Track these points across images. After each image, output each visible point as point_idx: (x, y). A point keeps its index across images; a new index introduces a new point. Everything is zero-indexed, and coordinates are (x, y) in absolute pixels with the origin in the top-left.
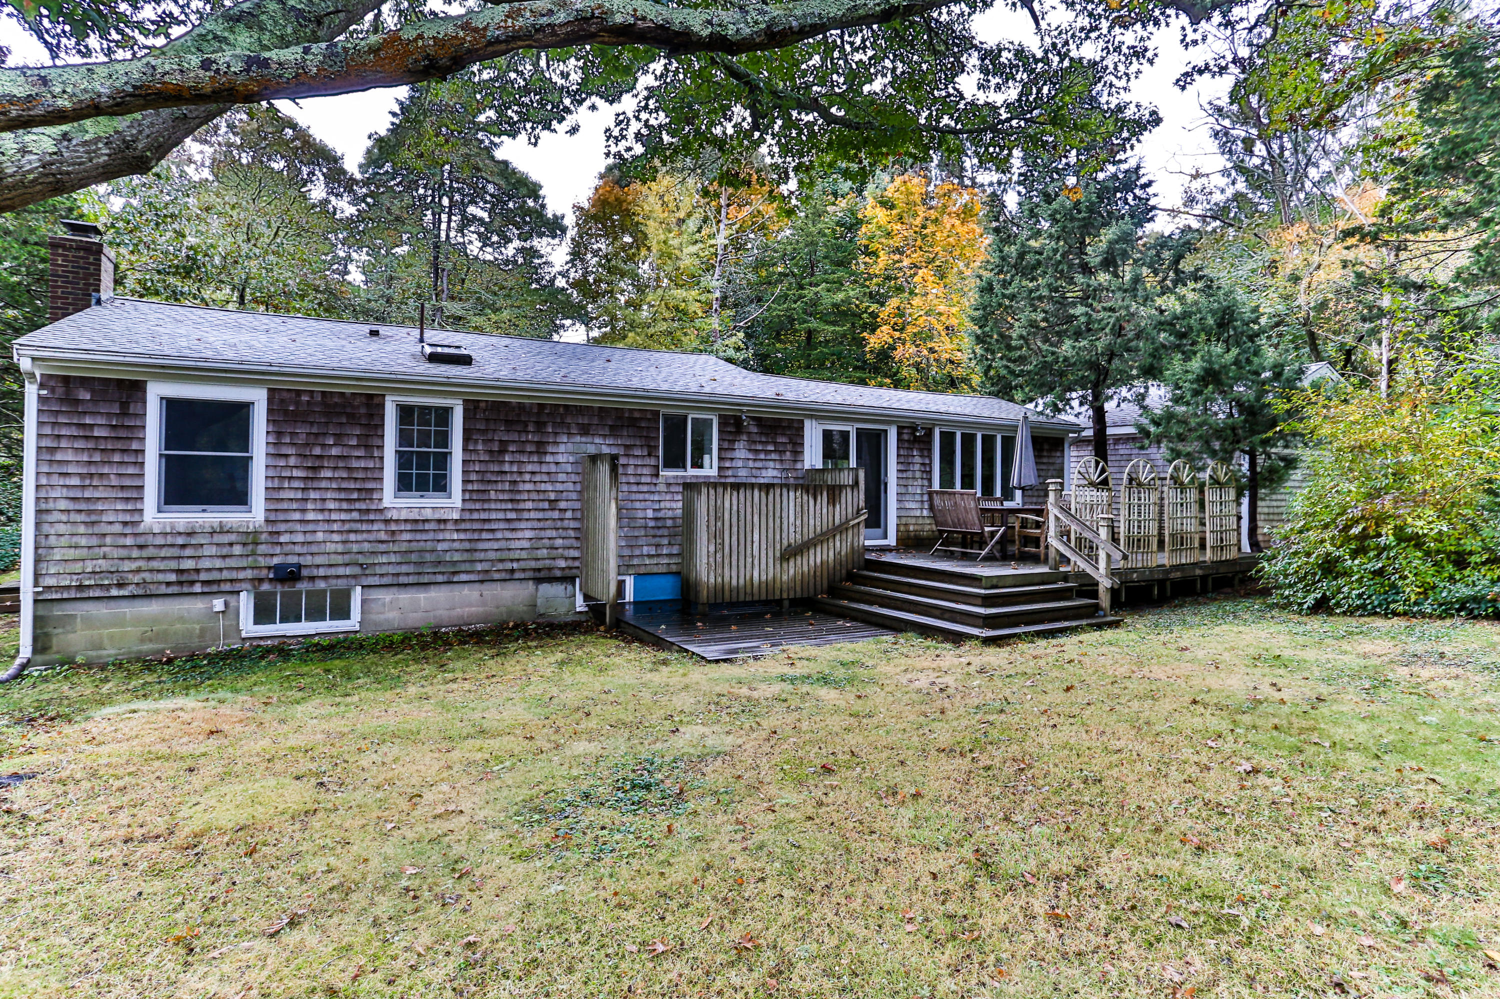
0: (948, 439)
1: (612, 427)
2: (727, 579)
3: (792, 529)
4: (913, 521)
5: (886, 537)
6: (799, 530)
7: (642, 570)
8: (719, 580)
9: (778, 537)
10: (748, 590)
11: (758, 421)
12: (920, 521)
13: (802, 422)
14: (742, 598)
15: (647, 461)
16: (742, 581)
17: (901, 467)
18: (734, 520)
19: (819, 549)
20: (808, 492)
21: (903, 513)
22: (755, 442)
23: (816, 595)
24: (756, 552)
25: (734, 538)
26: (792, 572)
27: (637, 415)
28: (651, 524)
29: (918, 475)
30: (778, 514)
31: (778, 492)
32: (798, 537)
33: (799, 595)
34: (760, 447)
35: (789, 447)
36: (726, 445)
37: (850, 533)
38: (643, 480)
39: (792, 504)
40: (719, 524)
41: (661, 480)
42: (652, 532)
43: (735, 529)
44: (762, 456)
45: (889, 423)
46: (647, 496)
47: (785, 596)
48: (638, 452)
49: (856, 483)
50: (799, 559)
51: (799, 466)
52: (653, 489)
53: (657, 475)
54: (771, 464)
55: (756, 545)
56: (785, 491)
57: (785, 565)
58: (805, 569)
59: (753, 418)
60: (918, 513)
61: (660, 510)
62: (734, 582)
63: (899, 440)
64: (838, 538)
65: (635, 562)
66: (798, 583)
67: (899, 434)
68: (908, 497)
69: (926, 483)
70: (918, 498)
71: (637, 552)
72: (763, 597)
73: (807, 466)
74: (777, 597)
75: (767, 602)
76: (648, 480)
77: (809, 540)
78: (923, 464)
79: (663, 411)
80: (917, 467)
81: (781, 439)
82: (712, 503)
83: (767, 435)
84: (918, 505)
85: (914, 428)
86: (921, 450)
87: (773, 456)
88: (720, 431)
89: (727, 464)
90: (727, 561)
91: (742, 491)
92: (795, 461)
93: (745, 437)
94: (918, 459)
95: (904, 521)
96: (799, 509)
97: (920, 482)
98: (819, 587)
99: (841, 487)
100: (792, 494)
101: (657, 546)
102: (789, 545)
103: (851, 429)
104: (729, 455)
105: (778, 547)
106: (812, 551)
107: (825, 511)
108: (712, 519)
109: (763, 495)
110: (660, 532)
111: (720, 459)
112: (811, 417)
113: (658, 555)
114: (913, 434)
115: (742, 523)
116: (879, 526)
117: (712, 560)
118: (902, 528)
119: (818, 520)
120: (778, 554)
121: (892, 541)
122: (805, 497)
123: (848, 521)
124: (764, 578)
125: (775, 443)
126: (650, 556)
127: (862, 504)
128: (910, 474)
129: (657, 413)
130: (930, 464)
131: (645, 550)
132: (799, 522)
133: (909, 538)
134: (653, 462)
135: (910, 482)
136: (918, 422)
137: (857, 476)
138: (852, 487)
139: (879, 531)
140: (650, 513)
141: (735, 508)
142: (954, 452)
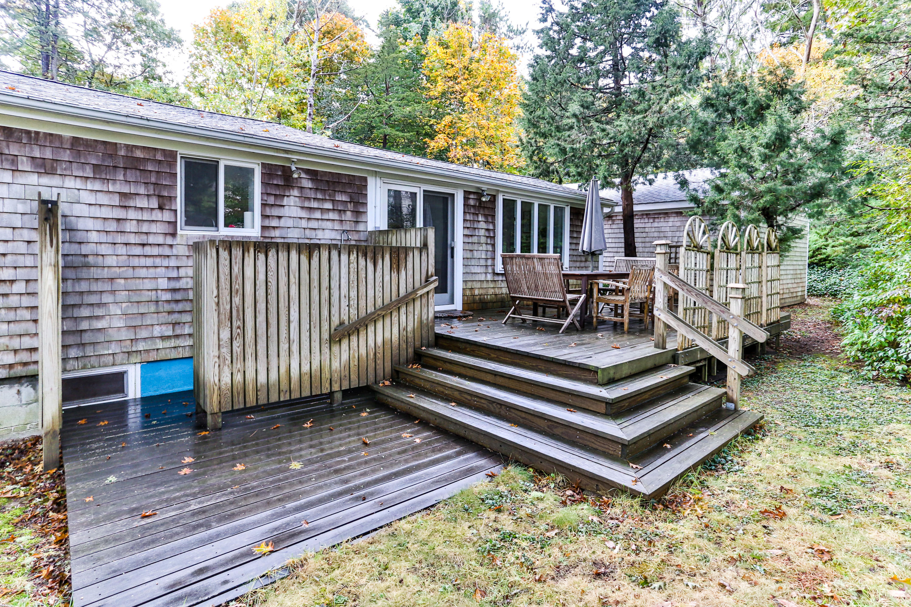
0: (509, 205)
1: (96, 168)
2: (250, 375)
3: (344, 303)
4: (478, 285)
5: (452, 302)
6: (354, 303)
7: (153, 356)
8: (239, 378)
9: (325, 313)
10: (284, 386)
11: (313, 174)
12: (485, 285)
13: (365, 179)
14: (274, 398)
15: (157, 215)
16: (274, 376)
17: (467, 232)
18: (261, 293)
19: (379, 325)
20: (365, 255)
21: (469, 278)
22: (309, 199)
23: (376, 382)
24: (294, 335)
25: (261, 318)
26: (345, 357)
27: (139, 154)
28: (167, 296)
29: (483, 240)
30: (325, 284)
31: (325, 254)
32: (353, 312)
33: (355, 384)
34: (315, 205)
35: (350, 206)
36: (271, 200)
37: (418, 303)
38: (152, 239)
39: (344, 270)
40: (237, 300)
41: (178, 240)
42: (167, 307)
43: (261, 306)
44: (318, 215)
45: (456, 186)
46: (158, 261)
47: (336, 387)
48: (142, 203)
49: (425, 245)
50: (354, 338)
51: (361, 227)
52: (167, 251)
53: (174, 235)
54: (329, 225)
55: (294, 325)
56: (335, 254)
57: (335, 348)
58: (363, 351)
59: (307, 171)
60: (482, 277)
61: (178, 278)
62: (262, 379)
63: (466, 205)
64: (403, 310)
65: (141, 346)
66: (354, 369)
67: (466, 199)
68: (473, 262)
69: (490, 248)
70: (483, 262)
71: (144, 334)
72: (306, 393)
73: (371, 228)
74: (326, 390)
75: (313, 398)
76: (160, 240)
77: (368, 316)
78: (487, 230)
79: (181, 151)
80: (482, 232)
81: (340, 197)
82: (224, 270)
83: (323, 191)
84: (483, 270)
85: (479, 194)
86: (486, 216)
87: (331, 216)
88: (264, 184)
89: (274, 223)
90: (250, 351)
91: (272, 253)
92: (357, 222)
93: (296, 192)
94: (483, 225)
95: (469, 285)
96: (353, 277)
97: (484, 247)
98: (380, 372)
99: (406, 250)
100: (344, 257)
101: (175, 324)
102: (341, 324)
103: (419, 190)
104: (275, 212)
105: (325, 326)
106: (371, 329)
107: (387, 278)
108: (225, 293)
109: (304, 259)
110: (180, 307)
111: (264, 216)
112: (376, 174)
113: (177, 336)
114: (479, 200)
115: (273, 298)
116: (446, 292)
117: (225, 351)
118: (468, 293)
119: (379, 288)
120: (326, 336)
121: (458, 305)
122: (362, 261)
123: (415, 291)
124: (306, 368)
125: (333, 201)
126: (163, 338)
127: (432, 270)
128: (475, 239)
129: (172, 155)
130: (494, 230)
131: (157, 331)
132: (353, 294)
133: (474, 302)
134: (167, 216)
135: (476, 247)
136: (484, 187)
137: (426, 238)
138: (421, 250)
139: (446, 296)
140: (163, 284)
141: (261, 277)
142: (515, 219)
